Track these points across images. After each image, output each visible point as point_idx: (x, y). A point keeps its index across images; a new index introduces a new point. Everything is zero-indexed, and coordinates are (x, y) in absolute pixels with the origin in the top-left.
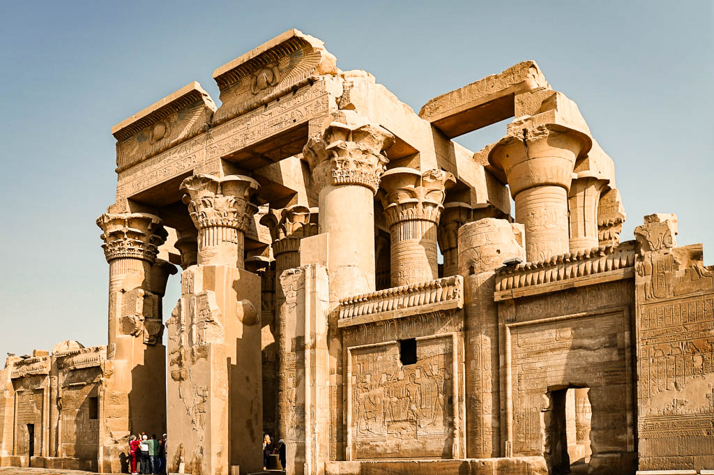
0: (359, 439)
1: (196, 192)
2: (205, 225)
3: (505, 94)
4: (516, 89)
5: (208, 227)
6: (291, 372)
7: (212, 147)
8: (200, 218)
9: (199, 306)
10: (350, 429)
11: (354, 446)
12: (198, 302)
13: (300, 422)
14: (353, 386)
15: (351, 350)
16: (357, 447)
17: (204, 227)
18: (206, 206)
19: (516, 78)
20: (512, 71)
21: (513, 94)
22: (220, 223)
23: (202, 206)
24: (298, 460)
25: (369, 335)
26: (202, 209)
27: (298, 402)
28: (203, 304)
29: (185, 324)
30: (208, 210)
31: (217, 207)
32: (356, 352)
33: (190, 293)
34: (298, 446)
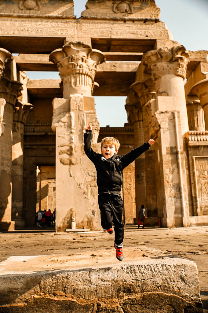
0: (203, 204)
1: (78, 51)
2: (81, 72)
3: (196, 60)
4: (202, 60)
5: (82, 74)
6: (168, 166)
7: (83, 29)
8: (78, 67)
9: (88, 119)
10: (198, 199)
11: (201, 208)
12: (87, 116)
13: (176, 194)
14: (197, 176)
15: (195, 158)
16: (203, 209)
17: (79, 73)
18: (83, 61)
19: (202, 55)
20: (200, 52)
21: (200, 62)
22: (89, 74)
23: (81, 61)
24: (176, 216)
25: (204, 151)
26: (80, 62)
27: (173, 183)
28: (92, 118)
29: (75, 128)
30: (84, 64)
31: (88, 65)
32: (198, 159)
33: (79, 110)
34: (175, 208)
